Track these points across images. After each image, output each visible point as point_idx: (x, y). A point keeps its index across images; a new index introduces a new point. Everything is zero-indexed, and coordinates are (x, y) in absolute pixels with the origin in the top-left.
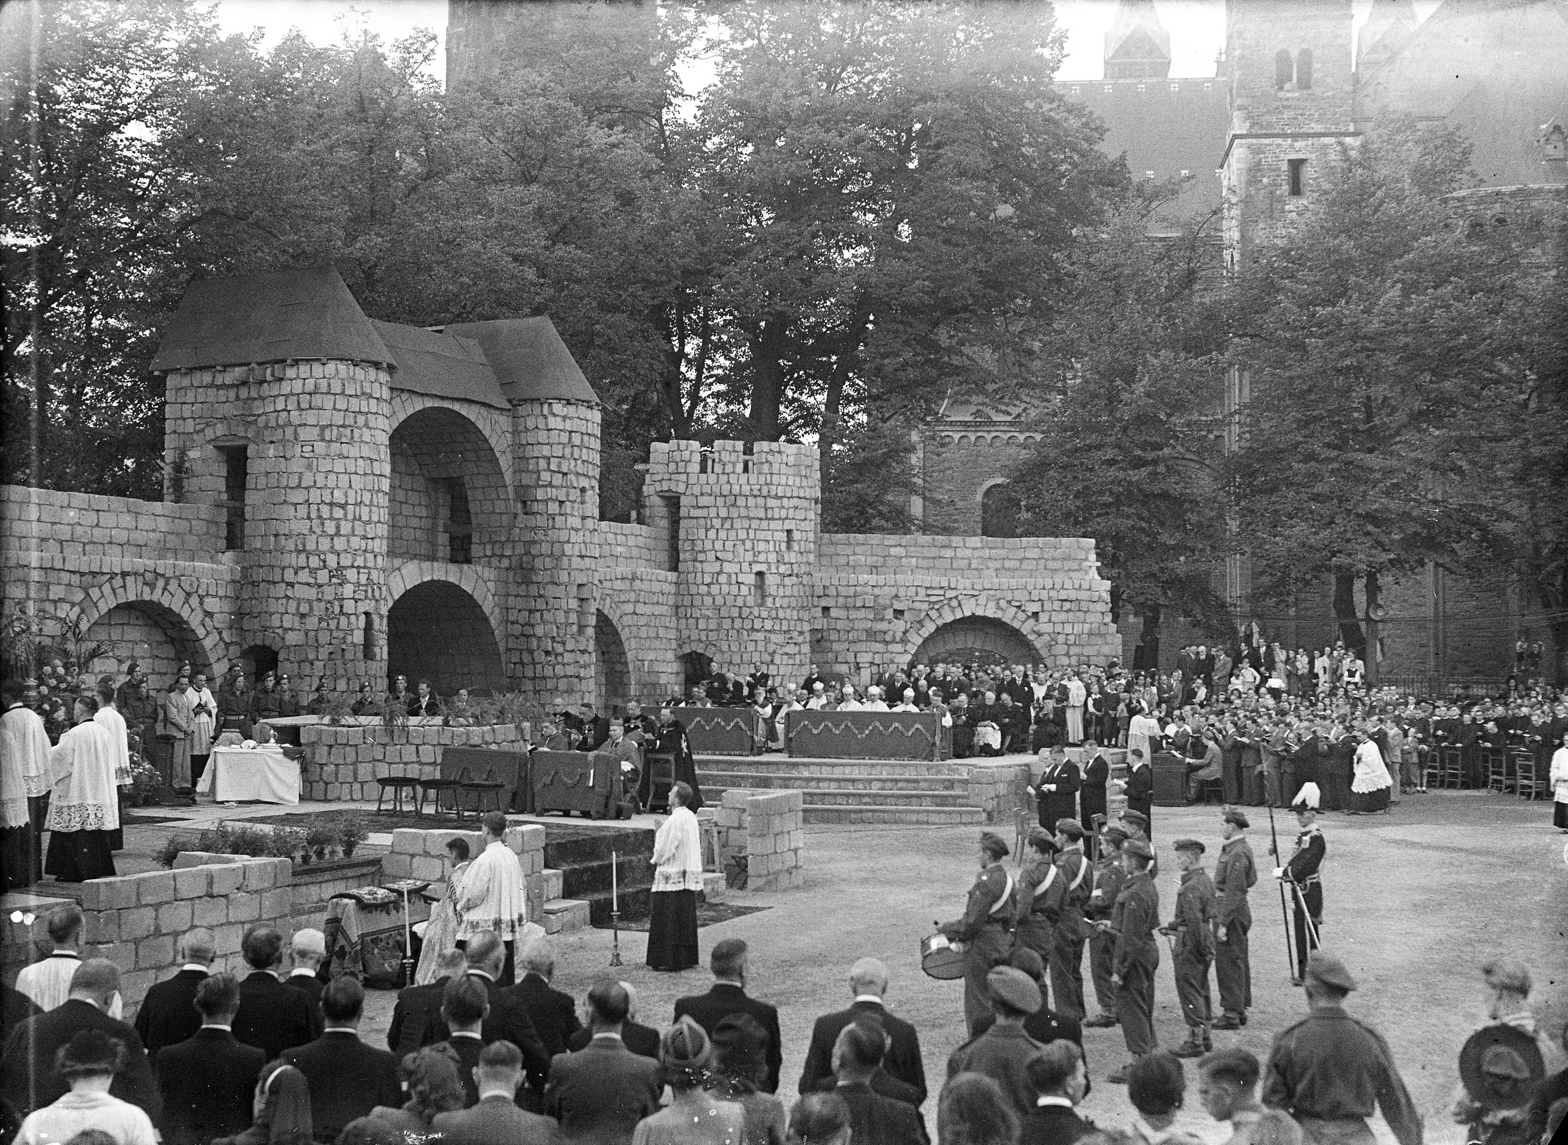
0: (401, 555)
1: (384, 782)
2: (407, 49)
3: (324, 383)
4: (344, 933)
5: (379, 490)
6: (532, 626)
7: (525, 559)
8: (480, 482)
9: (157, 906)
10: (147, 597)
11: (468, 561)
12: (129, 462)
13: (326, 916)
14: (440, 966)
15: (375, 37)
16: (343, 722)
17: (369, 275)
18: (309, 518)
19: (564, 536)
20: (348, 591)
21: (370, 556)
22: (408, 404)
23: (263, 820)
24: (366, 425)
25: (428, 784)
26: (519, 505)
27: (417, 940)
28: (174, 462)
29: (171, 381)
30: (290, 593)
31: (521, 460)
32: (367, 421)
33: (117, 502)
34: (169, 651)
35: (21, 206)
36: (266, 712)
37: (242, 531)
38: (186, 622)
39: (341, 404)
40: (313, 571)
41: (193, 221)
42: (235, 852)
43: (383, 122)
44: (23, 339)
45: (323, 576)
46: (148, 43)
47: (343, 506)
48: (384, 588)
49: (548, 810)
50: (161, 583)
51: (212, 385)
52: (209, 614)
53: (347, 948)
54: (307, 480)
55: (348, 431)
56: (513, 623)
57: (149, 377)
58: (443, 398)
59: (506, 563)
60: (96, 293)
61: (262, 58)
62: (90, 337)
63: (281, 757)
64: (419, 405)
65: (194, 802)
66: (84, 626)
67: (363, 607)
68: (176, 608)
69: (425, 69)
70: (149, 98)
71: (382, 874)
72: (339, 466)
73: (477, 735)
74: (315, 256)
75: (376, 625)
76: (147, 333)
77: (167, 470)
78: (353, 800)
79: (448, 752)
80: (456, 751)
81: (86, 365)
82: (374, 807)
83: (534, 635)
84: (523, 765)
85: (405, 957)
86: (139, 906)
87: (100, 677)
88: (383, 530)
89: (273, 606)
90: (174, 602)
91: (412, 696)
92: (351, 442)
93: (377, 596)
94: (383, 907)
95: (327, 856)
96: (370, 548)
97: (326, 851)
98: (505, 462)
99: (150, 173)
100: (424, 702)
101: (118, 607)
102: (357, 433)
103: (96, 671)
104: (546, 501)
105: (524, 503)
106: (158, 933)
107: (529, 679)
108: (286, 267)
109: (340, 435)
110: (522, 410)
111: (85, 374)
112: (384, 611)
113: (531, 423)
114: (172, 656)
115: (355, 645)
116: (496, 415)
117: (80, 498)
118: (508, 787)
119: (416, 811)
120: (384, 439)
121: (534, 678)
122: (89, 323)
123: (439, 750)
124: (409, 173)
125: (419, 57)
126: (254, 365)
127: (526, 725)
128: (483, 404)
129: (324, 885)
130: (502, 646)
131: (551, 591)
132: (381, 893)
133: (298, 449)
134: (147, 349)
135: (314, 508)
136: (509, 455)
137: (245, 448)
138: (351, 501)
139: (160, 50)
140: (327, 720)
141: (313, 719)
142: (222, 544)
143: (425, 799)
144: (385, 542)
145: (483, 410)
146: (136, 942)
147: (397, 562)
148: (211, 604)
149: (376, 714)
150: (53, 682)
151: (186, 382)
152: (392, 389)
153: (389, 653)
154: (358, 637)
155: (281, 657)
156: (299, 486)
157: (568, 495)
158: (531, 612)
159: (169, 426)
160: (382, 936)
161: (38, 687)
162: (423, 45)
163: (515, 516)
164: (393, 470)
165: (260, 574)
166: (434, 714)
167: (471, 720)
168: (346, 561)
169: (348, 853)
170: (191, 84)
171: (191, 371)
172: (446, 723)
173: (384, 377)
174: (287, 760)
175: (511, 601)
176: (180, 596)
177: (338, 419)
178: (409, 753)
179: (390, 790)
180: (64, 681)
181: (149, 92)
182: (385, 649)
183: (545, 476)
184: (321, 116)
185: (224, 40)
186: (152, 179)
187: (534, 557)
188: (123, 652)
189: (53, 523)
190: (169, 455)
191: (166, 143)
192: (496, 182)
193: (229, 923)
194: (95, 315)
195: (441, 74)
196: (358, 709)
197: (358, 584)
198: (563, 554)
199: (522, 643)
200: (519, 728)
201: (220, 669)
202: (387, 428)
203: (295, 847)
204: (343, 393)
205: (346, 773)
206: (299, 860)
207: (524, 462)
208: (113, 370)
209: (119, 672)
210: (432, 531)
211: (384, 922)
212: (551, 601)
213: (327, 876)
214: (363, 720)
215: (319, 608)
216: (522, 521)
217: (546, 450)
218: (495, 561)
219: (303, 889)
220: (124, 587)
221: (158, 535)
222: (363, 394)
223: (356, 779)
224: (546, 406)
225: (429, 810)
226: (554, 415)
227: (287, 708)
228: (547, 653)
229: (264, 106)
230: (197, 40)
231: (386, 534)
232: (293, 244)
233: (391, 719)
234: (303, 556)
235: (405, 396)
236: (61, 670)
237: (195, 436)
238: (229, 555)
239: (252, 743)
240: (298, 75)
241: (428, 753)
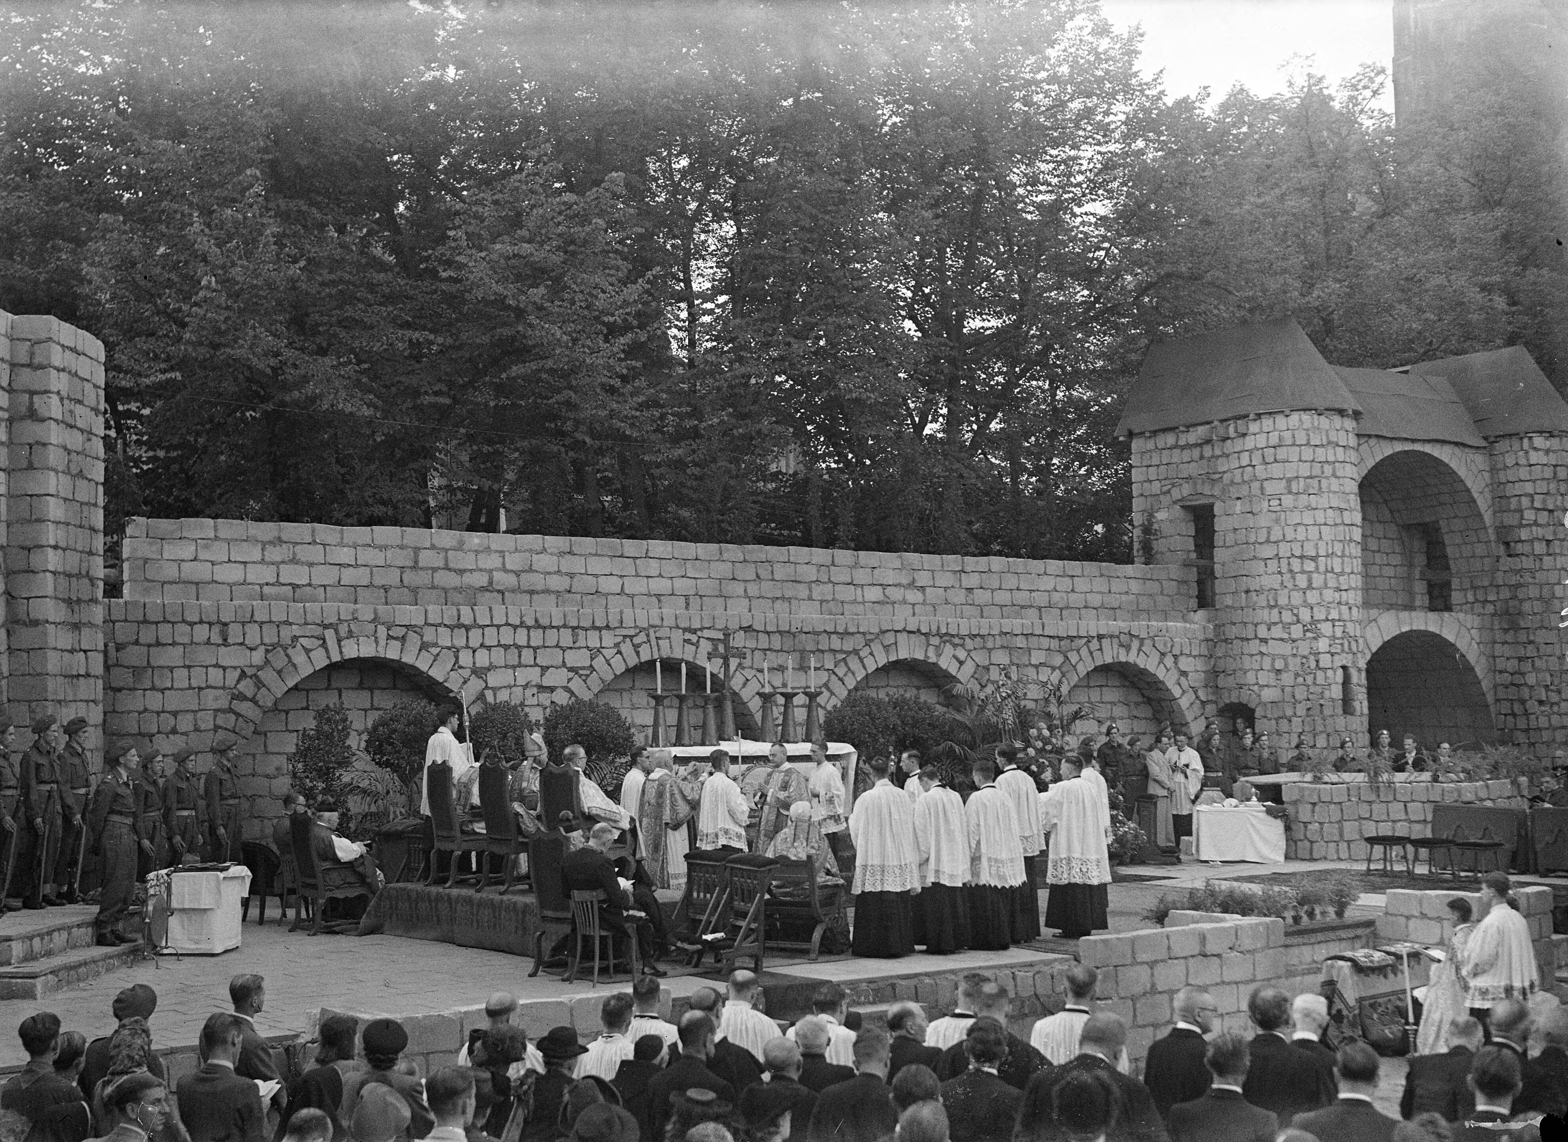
0: (1377, 606)
1: (1372, 841)
2: (1354, 87)
3: (1287, 435)
4: (1341, 997)
5: (1351, 540)
6: (1523, 674)
7: (1511, 603)
8: (1457, 524)
9: (1152, 964)
10: (1123, 659)
11: (1448, 608)
12: (1099, 528)
13: (1322, 978)
14: (1453, 1034)
15: (1320, 80)
16: (1326, 779)
17: (1327, 322)
18: (1280, 573)
19: (1553, 577)
20: (1323, 645)
21: (1344, 609)
22: (1376, 449)
23: (1251, 879)
24: (1334, 475)
25: (1418, 843)
26: (1502, 547)
27: (1418, 1005)
28: (1143, 525)
29: (1136, 445)
30: (1264, 649)
31: (1500, 499)
32: (1334, 470)
33: (1091, 567)
34: (1145, 711)
35: (986, 290)
36: (1245, 770)
37: (1213, 587)
38: (1162, 682)
39: (1307, 453)
40: (1286, 627)
41: (1150, 286)
42: (1225, 911)
43: (1334, 163)
44: (995, 417)
45: (1297, 631)
46: (1099, 118)
47: (1314, 559)
48: (1361, 641)
49: (1554, 871)
50: (1135, 644)
51: (1176, 446)
52: (1184, 674)
53: (1345, 1012)
54: (1276, 535)
55: (1315, 482)
56: (1501, 672)
57: (1113, 444)
58: (1414, 441)
59: (1490, 608)
60: (1058, 366)
61: (1209, 118)
62: (1055, 409)
63: (1263, 815)
64: (1388, 450)
65: (1179, 861)
66: (1065, 689)
67: (1340, 661)
68: (1151, 669)
69: (1374, 104)
70: (1100, 171)
71: (1375, 935)
72: (1308, 519)
73: (1469, 790)
74: (1271, 308)
75: (1355, 679)
76: (1109, 400)
77: (1137, 532)
78: (1340, 859)
79: (1439, 809)
80: (1447, 808)
81: (1053, 436)
82: (1363, 867)
83: (1526, 684)
84: (1522, 824)
85: (1407, 1023)
86: (1135, 963)
87: (1082, 738)
88: (1356, 581)
89: (1247, 663)
90: (1149, 662)
91: (1397, 752)
92: (1320, 492)
93: (1354, 649)
94: (1380, 970)
95: (1318, 917)
96: (1344, 600)
97: (1317, 911)
98: (1483, 503)
99: (1106, 245)
100: (1411, 757)
101: (1096, 669)
102: (1324, 483)
103: (1078, 732)
104: (1532, 541)
105: (1507, 544)
106: (1153, 990)
107: (1522, 730)
108: (1244, 322)
109: (1307, 486)
110: (1502, 446)
111: (1052, 446)
112: (1362, 664)
113: (1510, 460)
114: (1150, 715)
115: (1333, 700)
116: (1471, 455)
117: (1054, 565)
118: (1507, 846)
119: (1408, 872)
120: (1353, 487)
121: (1527, 730)
122: (1054, 395)
123: (1429, 808)
124: (1364, 214)
125: (1368, 93)
126: (1216, 423)
127: (1523, 780)
128: (1456, 444)
129: (1317, 947)
130: (1490, 698)
131: (1541, 637)
132: (1377, 956)
133: (1265, 504)
134: (1110, 416)
135: (1284, 562)
136: (1488, 496)
137: (1211, 506)
138: (1322, 552)
139: (1108, 124)
140: (1309, 777)
141: (1294, 776)
142: (1193, 603)
143: (1416, 859)
144: (1359, 593)
145: (1457, 450)
146: (1134, 999)
147: (1374, 613)
148: (1185, 664)
149: (1360, 771)
150: (1039, 744)
151: (1150, 445)
152: (1358, 436)
153: (1370, 708)
154: (1336, 692)
155: (1258, 714)
156: (1268, 541)
157: (1555, 533)
158: (1520, 659)
159: (1136, 490)
160: (1380, 1000)
161: (1025, 749)
162: (1371, 80)
163: (1498, 558)
164: (1364, 519)
165: (1232, 632)
166: (1422, 770)
167: (1462, 775)
168: (1320, 614)
169: (1340, 914)
170: (1141, 152)
171: (1155, 433)
172: (1435, 779)
173: (1349, 424)
174: (1270, 819)
175: (1499, 649)
176: (1155, 657)
177: (1305, 470)
178: (1397, 809)
179: (1378, 850)
180: (1050, 743)
181: (1099, 166)
182: (1365, 704)
183: (1529, 515)
184: (1268, 167)
185: (1170, 104)
186: (1107, 250)
187: (1521, 601)
188: (1102, 714)
189: (1031, 591)
190: (1137, 518)
191: (1120, 214)
192: (1457, 211)
193: (1223, 982)
194: (1058, 387)
195: (1390, 108)
196: (1340, 765)
197: (1334, 637)
198: (1554, 597)
199: (1512, 693)
200: (1514, 783)
201: (1196, 728)
202: (1356, 476)
203: (1285, 907)
204: (1308, 444)
205: (1331, 830)
206: (1290, 921)
207: (1503, 501)
208: (1078, 440)
209: (1100, 733)
210: (1409, 578)
211: (1381, 986)
212: (1543, 648)
213: (1320, 936)
214: (1346, 776)
215: (1294, 664)
216: (1506, 563)
217: (1529, 488)
218: (1478, 607)
219: (1295, 951)
220: (1101, 649)
221: (1131, 597)
222: (1329, 443)
223: (1341, 835)
224: (1526, 441)
225: (1421, 870)
226: (1535, 449)
227: (1268, 766)
228: (1541, 702)
229: (1214, 166)
230: (1143, 109)
231: (1359, 584)
232: (1248, 299)
233: (1376, 774)
234: (1275, 611)
235: (1373, 442)
236: (1046, 733)
237: (1162, 497)
238: (1201, 613)
239: (1234, 801)
240: (1245, 129)
241: (1417, 811)
